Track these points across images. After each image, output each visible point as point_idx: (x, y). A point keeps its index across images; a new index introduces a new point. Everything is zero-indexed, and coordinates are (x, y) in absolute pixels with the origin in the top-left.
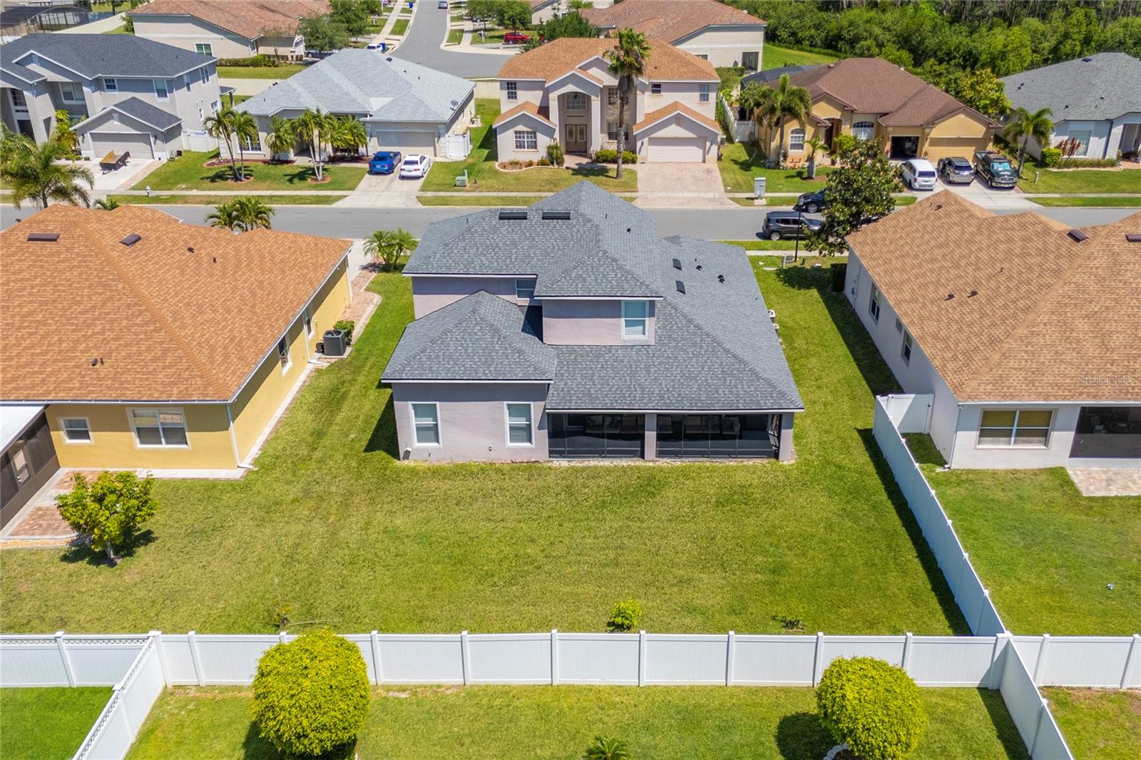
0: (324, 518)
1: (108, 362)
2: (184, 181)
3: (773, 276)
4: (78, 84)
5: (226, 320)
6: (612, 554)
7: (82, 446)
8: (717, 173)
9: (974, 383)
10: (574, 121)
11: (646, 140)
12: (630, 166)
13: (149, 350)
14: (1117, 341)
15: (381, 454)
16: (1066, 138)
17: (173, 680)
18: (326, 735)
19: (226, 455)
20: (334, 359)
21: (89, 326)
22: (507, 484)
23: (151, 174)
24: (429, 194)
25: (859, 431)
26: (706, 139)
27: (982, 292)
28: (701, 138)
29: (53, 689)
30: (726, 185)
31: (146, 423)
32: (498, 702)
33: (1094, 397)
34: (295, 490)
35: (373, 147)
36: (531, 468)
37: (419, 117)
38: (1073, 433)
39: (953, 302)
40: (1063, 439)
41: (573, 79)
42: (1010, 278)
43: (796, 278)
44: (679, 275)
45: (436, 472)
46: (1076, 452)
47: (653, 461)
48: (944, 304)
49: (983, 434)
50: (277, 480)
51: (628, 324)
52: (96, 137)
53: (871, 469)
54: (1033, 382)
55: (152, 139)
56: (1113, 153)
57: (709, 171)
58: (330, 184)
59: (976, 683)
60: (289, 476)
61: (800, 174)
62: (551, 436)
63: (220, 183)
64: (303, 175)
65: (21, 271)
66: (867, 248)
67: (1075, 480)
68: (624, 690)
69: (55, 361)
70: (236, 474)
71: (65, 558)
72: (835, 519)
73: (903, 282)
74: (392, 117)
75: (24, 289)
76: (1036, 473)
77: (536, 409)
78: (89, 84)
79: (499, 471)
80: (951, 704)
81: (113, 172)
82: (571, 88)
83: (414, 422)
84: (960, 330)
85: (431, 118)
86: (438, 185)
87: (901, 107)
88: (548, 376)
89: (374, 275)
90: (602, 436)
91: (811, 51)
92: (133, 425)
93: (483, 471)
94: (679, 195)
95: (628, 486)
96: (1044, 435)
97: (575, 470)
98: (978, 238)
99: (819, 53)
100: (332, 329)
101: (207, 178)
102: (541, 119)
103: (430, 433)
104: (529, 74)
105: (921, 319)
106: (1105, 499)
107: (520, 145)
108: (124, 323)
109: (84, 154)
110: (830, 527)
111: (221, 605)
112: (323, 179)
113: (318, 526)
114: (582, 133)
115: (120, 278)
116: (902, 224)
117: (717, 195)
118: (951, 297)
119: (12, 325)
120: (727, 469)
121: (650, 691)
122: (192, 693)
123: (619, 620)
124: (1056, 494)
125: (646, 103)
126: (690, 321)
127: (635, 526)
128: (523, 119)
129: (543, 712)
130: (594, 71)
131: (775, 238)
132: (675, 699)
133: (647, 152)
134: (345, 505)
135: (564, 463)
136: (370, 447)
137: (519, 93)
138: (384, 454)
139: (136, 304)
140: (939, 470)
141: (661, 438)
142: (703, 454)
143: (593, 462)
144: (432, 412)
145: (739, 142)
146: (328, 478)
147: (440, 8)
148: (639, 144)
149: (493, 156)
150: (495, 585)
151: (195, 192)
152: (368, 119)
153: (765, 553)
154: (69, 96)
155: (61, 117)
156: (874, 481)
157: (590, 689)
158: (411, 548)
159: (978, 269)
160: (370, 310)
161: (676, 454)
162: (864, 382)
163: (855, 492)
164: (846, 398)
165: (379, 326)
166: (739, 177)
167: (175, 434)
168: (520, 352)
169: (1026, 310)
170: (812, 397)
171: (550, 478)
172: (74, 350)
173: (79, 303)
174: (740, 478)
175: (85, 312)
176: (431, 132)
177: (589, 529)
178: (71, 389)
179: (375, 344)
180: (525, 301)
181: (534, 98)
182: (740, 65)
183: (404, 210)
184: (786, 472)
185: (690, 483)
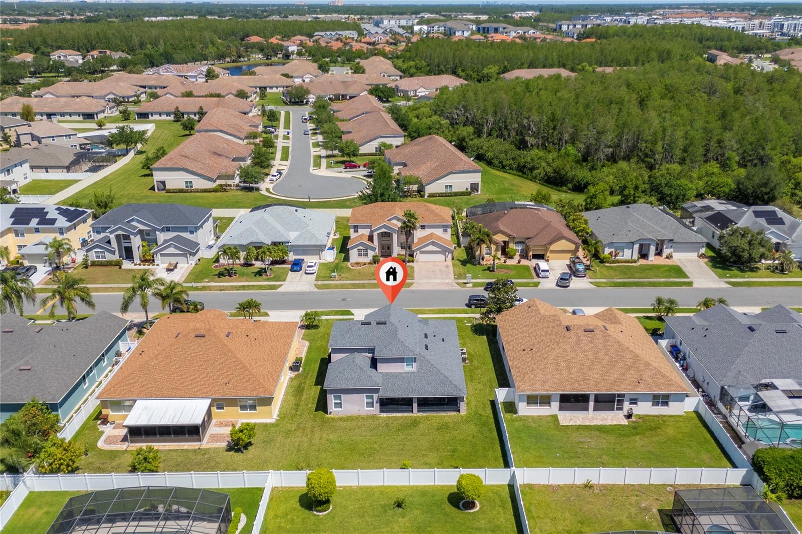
0: (306, 436)
1: (231, 383)
2: (206, 277)
3: (469, 329)
4: (155, 230)
5: (265, 364)
6: (401, 447)
7: (221, 412)
8: (451, 268)
9: (523, 386)
10: (384, 242)
11: (418, 252)
12: (411, 264)
13: (243, 378)
14: (574, 370)
15: (321, 413)
16: (613, 250)
17: (275, 485)
18: (326, 495)
19: (270, 414)
20: (296, 373)
21: (222, 370)
22: (366, 423)
23: (190, 273)
24: (320, 283)
25: (490, 401)
26: (446, 251)
27: (534, 349)
28: (444, 251)
29: (241, 488)
30: (455, 275)
31: (243, 404)
32: (369, 490)
33: (563, 391)
34: (294, 426)
35: (292, 257)
36: (373, 417)
37: (313, 243)
38: (558, 403)
39: (525, 352)
40: (555, 405)
41: (385, 226)
42: (544, 344)
43: (478, 329)
44: (426, 341)
45: (341, 419)
46: (561, 409)
47: (416, 414)
48: (522, 353)
49: (528, 403)
50: (287, 423)
51: (407, 365)
52: (162, 255)
53: (492, 416)
54: (543, 386)
55: (188, 255)
56: (635, 257)
57: (447, 267)
58: (274, 277)
59: (507, 483)
60: (291, 421)
61: (489, 269)
62: (381, 405)
63: (223, 278)
64: (260, 273)
65: (194, 349)
66: (502, 323)
67: (559, 419)
68: (405, 487)
69: (213, 383)
70: (273, 421)
71: (226, 451)
72: (475, 434)
73: (511, 341)
74: (300, 243)
75: (197, 356)
76: (547, 417)
77: (375, 396)
78: (159, 230)
79: (363, 418)
80: (499, 489)
81: (172, 272)
82: (383, 230)
83: (334, 401)
84: (524, 364)
85: (319, 243)
86: (323, 277)
87: (536, 235)
88: (380, 385)
89: (303, 331)
90: (398, 405)
91: (510, 173)
92: (239, 405)
93: (357, 418)
94: (433, 281)
95: (407, 423)
96: (549, 404)
97: (389, 417)
98: (539, 324)
99: (514, 174)
100: (294, 361)
101: (216, 275)
102: (369, 243)
103: (339, 405)
104: (364, 222)
105: (514, 358)
106: (567, 426)
107: (360, 255)
108: (234, 368)
109: (156, 262)
110: (473, 437)
111: (281, 464)
112: (270, 275)
113: (305, 439)
114: (389, 249)
115: (230, 351)
116: (516, 313)
117: (450, 281)
118: (524, 350)
119: (196, 370)
120: (441, 417)
121: (413, 487)
122: (280, 489)
123: (403, 467)
124: (552, 424)
125: (418, 234)
126: (429, 362)
127: (409, 437)
128: (362, 244)
129: (382, 493)
130: (394, 221)
131: (473, 307)
132: (419, 489)
133: (419, 257)
134: (312, 431)
135: (384, 415)
136: (317, 410)
137: (359, 230)
138: (322, 412)
139: (237, 361)
140: (515, 416)
141: (419, 405)
142: (434, 411)
143: (395, 415)
144: (340, 398)
145: (464, 247)
146: (304, 422)
147: (304, 134)
148: (415, 254)
149: (347, 259)
150: (365, 457)
151: (212, 284)
152: (289, 244)
153: (451, 445)
154: (148, 234)
155: (144, 244)
156: (492, 420)
157: (395, 486)
158: (336, 445)
159: (536, 338)
160: (306, 349)
161: (424, 411)
162: (496, 381)
163: (484, 424)
164: (488, 388)
165: (310, 357)
166: (461, 270)
167: (253, 407)
168: (370, 377)
169: (545, 358)
170: (476, 387)
171: (381, 421)
172: (218, 379)
173: (217, 361)
174: (446, 420)
175: (219, 365)
176: (318, 249)
177: (394, 439)
178: (220, 393)
179: (310, 366)
180: (370, 355)
181: (367, 232)
182: (469, 190)
183: (310, 292)
184: (462, 417)
185: (428, 422)
